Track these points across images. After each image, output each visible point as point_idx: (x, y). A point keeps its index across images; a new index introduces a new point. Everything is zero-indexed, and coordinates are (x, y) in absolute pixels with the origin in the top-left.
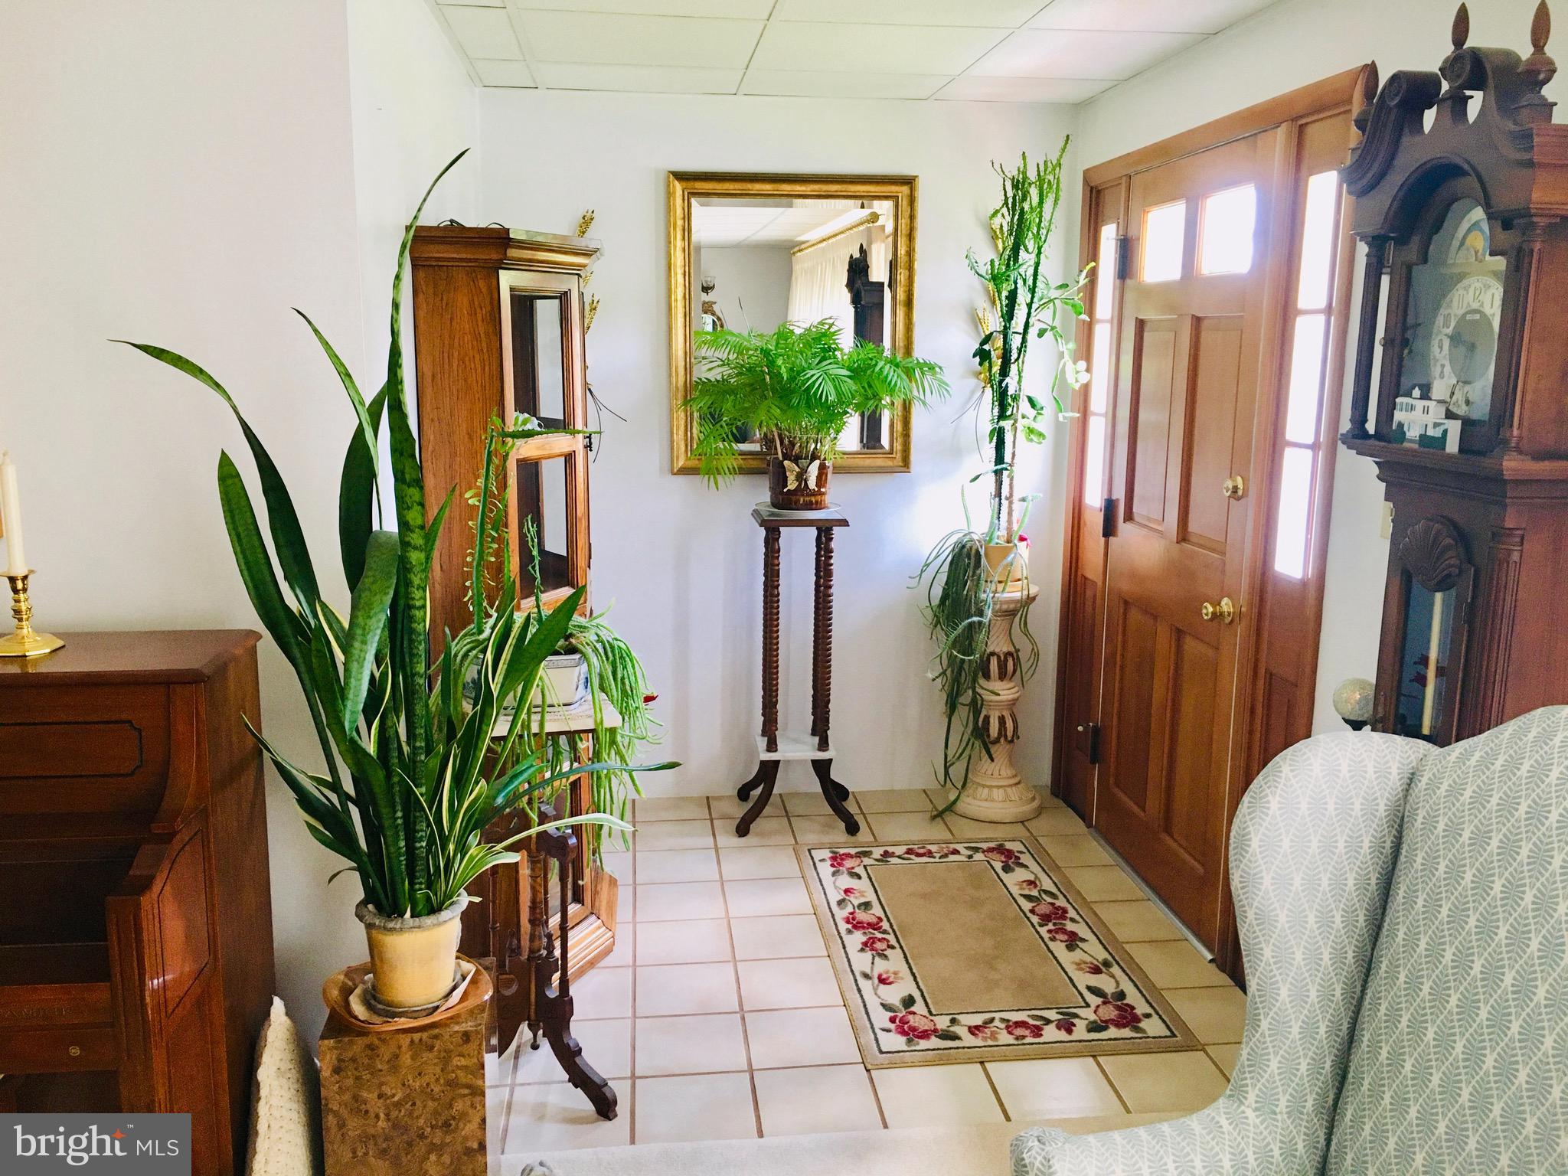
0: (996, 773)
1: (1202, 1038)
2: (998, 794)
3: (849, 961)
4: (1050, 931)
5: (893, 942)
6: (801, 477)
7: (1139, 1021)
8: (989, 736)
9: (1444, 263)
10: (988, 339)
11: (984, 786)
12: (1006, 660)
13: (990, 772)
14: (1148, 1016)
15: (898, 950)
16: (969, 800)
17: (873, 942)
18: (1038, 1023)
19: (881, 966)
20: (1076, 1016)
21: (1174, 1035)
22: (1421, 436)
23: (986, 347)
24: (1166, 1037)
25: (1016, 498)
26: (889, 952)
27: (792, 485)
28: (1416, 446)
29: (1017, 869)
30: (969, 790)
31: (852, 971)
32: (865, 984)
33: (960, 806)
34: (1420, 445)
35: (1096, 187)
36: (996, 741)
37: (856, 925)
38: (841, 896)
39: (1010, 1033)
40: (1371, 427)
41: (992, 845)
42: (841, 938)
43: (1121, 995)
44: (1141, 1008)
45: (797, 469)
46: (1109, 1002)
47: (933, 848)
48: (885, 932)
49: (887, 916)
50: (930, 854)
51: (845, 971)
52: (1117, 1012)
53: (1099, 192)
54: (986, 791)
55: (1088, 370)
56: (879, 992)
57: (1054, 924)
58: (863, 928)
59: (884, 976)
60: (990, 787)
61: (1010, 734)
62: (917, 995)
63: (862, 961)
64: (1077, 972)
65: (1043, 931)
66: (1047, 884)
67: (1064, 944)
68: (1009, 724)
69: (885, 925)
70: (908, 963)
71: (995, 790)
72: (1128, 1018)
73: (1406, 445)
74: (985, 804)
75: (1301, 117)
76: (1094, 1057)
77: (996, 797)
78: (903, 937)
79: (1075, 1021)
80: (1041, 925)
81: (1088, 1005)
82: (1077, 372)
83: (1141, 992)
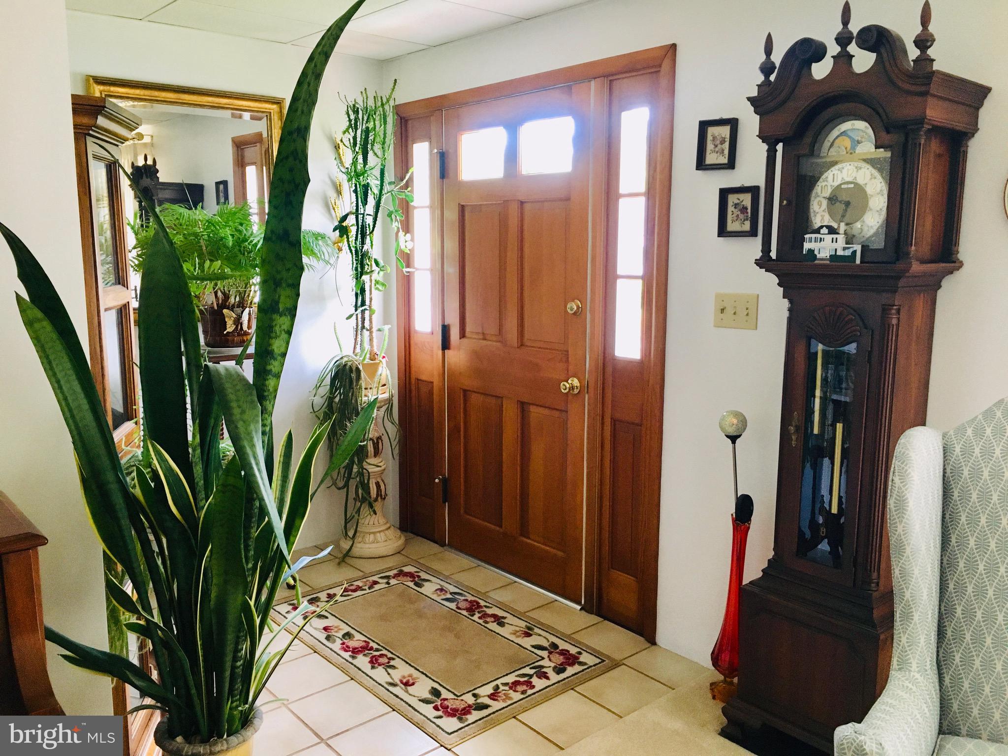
0: (376, 522)
1: (617, 656)
2: (381, 537)
3: (370, 677)
4: (480, 618)
5: (390, 655)
6: (238, 321)
7: (578, 658)
8: (370, 497)
9: (818, 156)
10: (344, 218)
11: (370, 533)
12: (378, 442)
13: (371, 523)
14: (580, 653)
15: (397, 659)
16: (359, 545)
17: (376, 660)
18: (526, 679)
19: (396, 675)
20: (543, 667)
21: (604, 661)
22: (831, 256)
23: (344, 224)
24: (600, 663)
25: (374, 329)
26: (392, 663)
27: (230, 328)
28: (828, 262)
29: (424, 583)
30: (358, 539)
31: (380, 684)
32: (395, 690)
33: (356, 551)
34: (831, 261)
35: (404, 118)
36: (376, 500)
37: (355, 652)
38: (324, 635)
39: (515, 691)
40: (773, 255)
41: (395, 572)
42: (352, 664)
43: (554, 646)
44: (573, 650)
45: (235, 316)
46: (552, 652)
47: (359, 583)
48: (377, 650)
49: (368, 638)
50: (359, 588)
51: (374, 686)
52: (562, 657)
53: (407, 121)
54: (372, 536)
55: (412, 240)
56: (410, 692)
57: (479, 612)
58: (361, 652)
59: (404, 681)
60: (374, 533)
61: (383, 493)
62: (436, 686)
63: (380, 674)
64: (518, 639)
65: (476, 618)
66: (452, 589)
67: (495, 623)
68: (382, 487)
69: (372, 644)
70: (412, 666)
71: (378, 534)
72: (572, 660)
73: (816, 262)
74: (374, 545)
75: (612, 75)
76: (572, 689)
77: (379, 539)
78: (393, 649)
79: (544, 670)
80: (473, 615)
81: (543, 658)
82: (406, 242)
83: (563, 640)
